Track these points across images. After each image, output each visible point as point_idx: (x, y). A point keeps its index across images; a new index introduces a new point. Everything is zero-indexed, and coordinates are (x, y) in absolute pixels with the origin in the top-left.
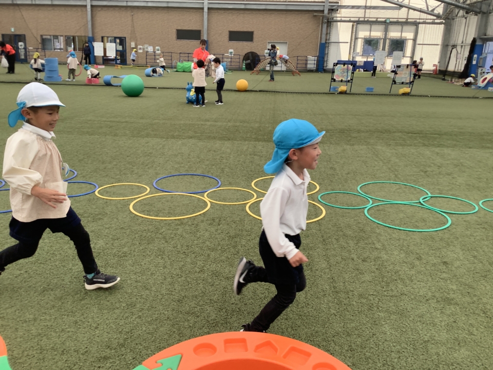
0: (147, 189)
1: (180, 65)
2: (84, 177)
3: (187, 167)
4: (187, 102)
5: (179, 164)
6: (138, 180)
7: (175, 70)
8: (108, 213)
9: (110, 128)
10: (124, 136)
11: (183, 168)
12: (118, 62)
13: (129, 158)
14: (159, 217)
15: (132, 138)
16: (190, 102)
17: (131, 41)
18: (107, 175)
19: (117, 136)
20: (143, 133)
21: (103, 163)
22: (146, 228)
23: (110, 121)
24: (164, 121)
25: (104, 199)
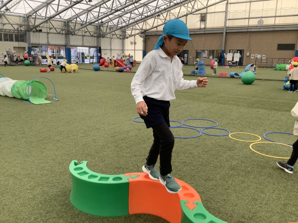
0: (259, 138)
1: (278, 66)
2: (222, 126)
3: (285, 129)
4: (283, 89)
5: (280, 126)
6: (253, 132)
7: (275, 69)
8: (237, 148)
9: (234, 101)
10: (243, 106)
11: (283, 129)
12: (237, 65)
13: (247, 119)
14: (269, 155)
15: (248, 108)
16: (286, 89)
17: (247, 52)
18: (235, 127)
19: (239, 106)
20: (255, 106)
21: (232, 120)
22: (261, 160)
23: (235, 98)
24: (268, 100)
25: (234, 140)
